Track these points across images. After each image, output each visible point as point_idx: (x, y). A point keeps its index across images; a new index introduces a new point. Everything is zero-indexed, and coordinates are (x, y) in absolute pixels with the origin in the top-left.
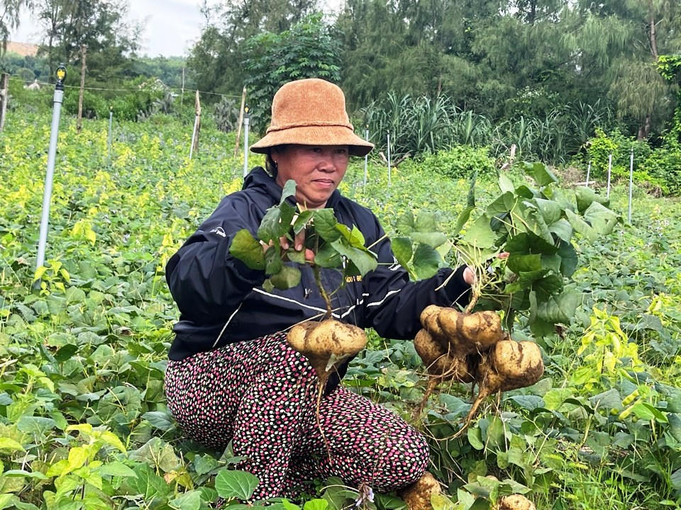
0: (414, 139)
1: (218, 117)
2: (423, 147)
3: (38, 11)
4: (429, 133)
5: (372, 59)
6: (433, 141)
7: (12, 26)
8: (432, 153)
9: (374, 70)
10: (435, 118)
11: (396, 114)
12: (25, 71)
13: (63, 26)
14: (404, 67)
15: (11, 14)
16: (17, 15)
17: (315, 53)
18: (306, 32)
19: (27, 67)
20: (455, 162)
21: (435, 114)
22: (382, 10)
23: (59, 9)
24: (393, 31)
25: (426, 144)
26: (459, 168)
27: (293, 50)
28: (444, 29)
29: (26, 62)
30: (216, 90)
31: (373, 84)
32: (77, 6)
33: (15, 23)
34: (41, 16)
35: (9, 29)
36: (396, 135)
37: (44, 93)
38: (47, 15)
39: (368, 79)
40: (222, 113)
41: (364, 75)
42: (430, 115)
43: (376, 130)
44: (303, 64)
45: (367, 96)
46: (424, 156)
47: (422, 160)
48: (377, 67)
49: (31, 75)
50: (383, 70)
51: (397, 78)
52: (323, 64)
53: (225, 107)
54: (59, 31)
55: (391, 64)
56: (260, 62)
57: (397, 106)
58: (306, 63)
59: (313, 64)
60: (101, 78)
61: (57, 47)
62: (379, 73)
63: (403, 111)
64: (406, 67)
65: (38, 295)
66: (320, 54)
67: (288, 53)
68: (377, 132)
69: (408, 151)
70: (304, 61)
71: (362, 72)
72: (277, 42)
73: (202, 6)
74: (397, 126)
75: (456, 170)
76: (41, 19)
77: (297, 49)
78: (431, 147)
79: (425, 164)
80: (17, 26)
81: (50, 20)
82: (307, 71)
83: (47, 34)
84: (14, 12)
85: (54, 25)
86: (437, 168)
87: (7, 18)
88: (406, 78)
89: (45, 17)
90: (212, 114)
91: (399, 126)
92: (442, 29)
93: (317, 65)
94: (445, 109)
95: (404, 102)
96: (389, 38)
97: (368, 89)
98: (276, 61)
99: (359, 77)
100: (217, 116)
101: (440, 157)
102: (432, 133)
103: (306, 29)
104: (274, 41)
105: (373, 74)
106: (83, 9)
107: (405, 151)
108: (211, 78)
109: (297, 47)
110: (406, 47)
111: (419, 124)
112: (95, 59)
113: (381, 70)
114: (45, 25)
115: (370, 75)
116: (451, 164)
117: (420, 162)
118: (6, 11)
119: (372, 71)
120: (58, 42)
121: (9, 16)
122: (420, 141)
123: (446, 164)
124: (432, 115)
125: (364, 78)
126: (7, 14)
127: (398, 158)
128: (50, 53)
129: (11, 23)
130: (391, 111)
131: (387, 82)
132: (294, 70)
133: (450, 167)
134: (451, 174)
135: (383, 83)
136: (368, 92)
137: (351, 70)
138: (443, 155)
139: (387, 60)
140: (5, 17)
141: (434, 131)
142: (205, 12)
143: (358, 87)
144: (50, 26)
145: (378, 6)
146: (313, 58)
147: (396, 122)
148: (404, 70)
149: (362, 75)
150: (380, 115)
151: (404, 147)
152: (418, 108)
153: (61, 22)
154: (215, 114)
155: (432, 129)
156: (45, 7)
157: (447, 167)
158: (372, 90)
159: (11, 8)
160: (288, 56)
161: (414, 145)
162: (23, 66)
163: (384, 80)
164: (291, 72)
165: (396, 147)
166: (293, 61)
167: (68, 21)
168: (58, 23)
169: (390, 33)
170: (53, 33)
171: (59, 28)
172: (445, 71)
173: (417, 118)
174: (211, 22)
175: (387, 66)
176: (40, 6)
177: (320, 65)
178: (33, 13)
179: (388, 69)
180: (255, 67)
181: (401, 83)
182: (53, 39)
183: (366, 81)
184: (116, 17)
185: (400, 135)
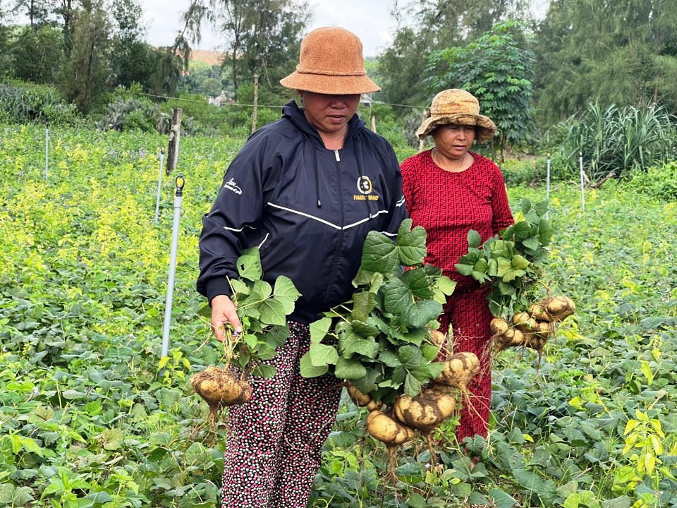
0: (621, 154)
1: (409, 132)
2: (630, 163)
3: (220, 22)
4: (638, 148)
5: (577, 62)
6: (642, 157)
7: (193, 42)
8: (642, 170)
9: (578, 76)
10: (644, 130)
11: (599, 127)
12: (213, 82)
13: (247, 36)
14: (613, 71)
15: (192, 28)
16: (198, 30)
17: (503, 67)
18: (494, 44)
19: (214, 77)
20: (667, 180)
21: (644, 126)
22: (586, 8)
23: (242, 19)
24: (600, 30)
25: (635, 160)
26: (672, 188)
27: (479, 65)
28: (660, 24)
29: (213, 71)
30: (408, 101)
31: (577, 91)
32: (259, 17)
33: (196, 38)
34: (223, 28)
35: (190, 45)
36: (600, 149)
37: (227, 110)
38: (230, 26)
39: (571, 86)
40: (413, 126)
41: (567, 82)
42: (638, 127)
43: (577, 146)
44: (490, 80)
45: (570, 105)
46: (631, 174)
47: (629, 178)
48: (581, 72)
49: (219, 86)
50: (588, 75)
51: (605, 83)
52: (512, 78)
53: (416, 120)
54: (243, 42)
55: (597, 68)
56: (443, 79)
57: (601, 118)
58: (493, 79)
59: (501, 79)
60: (284, 94)
61: (241, 60)
62: (584, 79)
63: (607, 123)
64: (615, 70)
65: (162, 383)
66: (508, 68)
67: (473, 68)
68: (578, 148)
69: (613, 169)
70: (491, 76)
71: (565, 78)
72: (462, 57)
73: (392, 8)
74: (601, 141)
75: (668, 189)
76: (224, 30)
77: (482, 64)
78: (640, 162)
79: (633, 183)
80: (199, 41)
81: (233, 31)
82: (495, 87)
83: (231, 47)
84: (195, 26)
85: (237, 36)
86: (647, 188)
87: (188, 33)
88: (615, 83)
89: (229, 28)
90: (403, 128)
91: (603, 141)
92: (658, 24)
93: (505, 80)
94: (657, 118)
95: (608, 114)
96: (595, 38)
97: (572, 96)
98: (461, 78)
99: (561, 83)
100: (407, 131)
101: (650, 175)
102: (640, 148)
103: (493, 41)
104: (458, 55)
105: (577, 80)
106: (266, 19)
107: (610, 169)
108: (403, 87)
109: (484, 62)
110: (616, 48)
111: (625, 138)
112: (279, 74)
113: (586, 75)
114: (228, 37)
115: (573, 82)
116: (662, 183)
117: (628, 181)
118: (187, 26)
119: (576, 76)
120: (242, 54)
121: (190, 31)
122: (626, 157)
123: (657, 183)
124: (640, 127)
125: (566, 85)
126: (188, 29)
127: (602, 177)
128: (234, 67)
129: (192, 39)
130: (594, 124)
131: (593, 89)
132: (480, 87)
133: (661, 186)
134: (662, 194)
135: (589, 89)
136: (572, 101)
137: (553, 76)
138: (654, 172)
139: (593, 64)
140: (186, 31)
141: (643, 145)
142: (395, 15)
143: (560, 95)
144: (233, 38)
145: (582, 4)
146: (501, 72)
147: (599, 136)
148: (612, 74)
149: (564, 82)
150: (581, 130)
151: (609, 165)
152: (625, 120)
153: (246, 33)
154: (405, 128)
155: (641, 143)
156: (228, 18)
157: (658, 186)
158: (576, 97)
159: (192, 23)
160: (473, 72)
161: (620, 162)
162: (210, 76)
163: (590, 86)
164: (478, 89)
165: (599, 165)
166: (480, 76)
167: (252, 31)
168: (242, 34)
169: (596, 33)
170: (236, 45)
171: (242, 39)
172: (661, 73)
173: (624, 131)
174: (403, 25)
175: (593, 70)
176: (223, 16)
177: (509, 79)
178: (214, 26)
179: (593, 74)
180: (439, 85)
181: (608, 89)
182: (237, 52)
183: (569, 89)
184: (300, 26)
185: (605, 150)
